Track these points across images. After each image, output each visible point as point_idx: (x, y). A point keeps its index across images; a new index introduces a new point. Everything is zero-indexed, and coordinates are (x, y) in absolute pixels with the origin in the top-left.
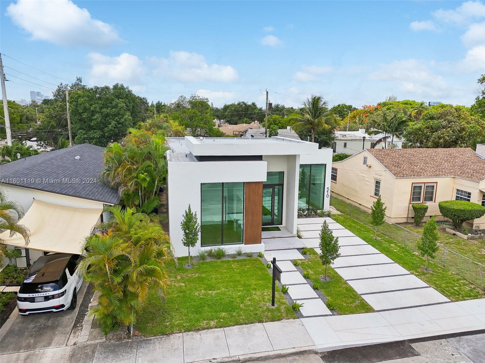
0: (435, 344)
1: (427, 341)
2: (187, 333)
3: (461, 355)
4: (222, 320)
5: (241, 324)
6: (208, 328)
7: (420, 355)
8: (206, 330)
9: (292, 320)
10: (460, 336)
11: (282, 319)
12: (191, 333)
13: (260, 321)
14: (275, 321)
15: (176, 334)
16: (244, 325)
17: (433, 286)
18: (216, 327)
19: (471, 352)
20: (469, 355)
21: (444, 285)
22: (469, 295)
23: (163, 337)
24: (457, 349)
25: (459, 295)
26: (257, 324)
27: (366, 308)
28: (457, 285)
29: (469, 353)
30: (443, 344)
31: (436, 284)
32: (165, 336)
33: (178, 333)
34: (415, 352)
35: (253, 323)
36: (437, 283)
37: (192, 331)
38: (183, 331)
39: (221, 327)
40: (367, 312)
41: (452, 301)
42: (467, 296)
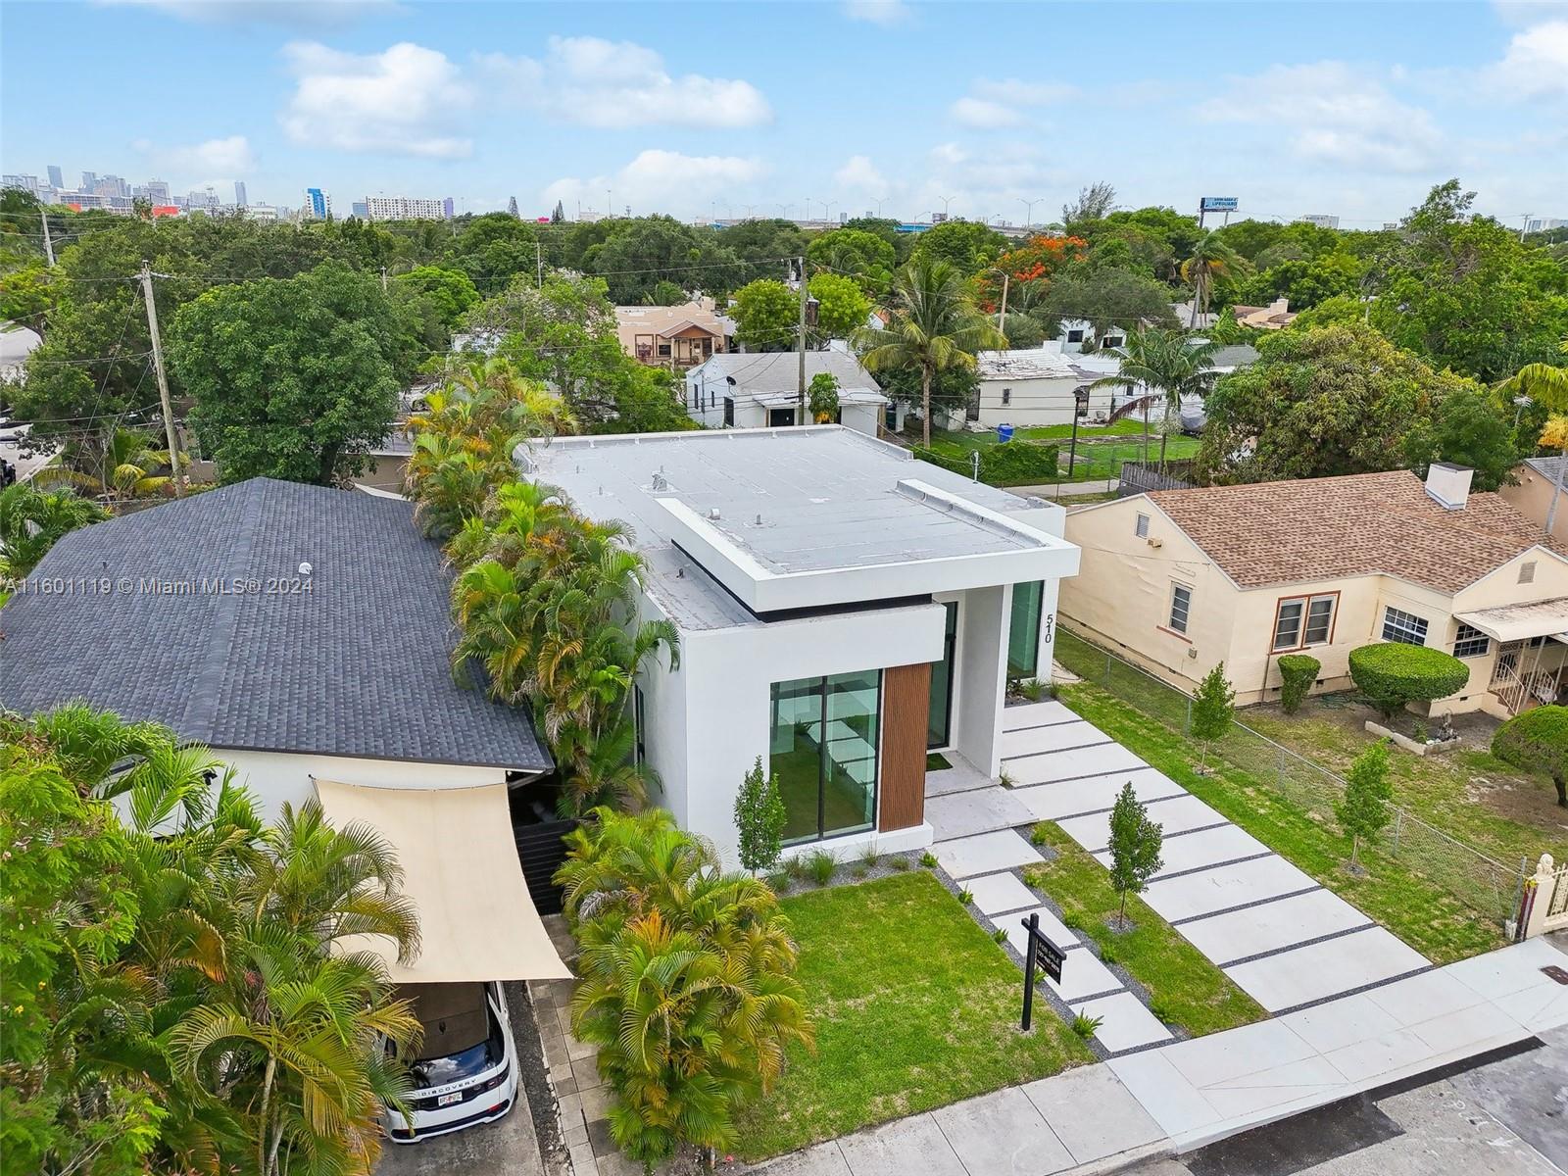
0: (1427, 1097)
1: (1409, 1090)
2: (848, 1138)
3: (1490, 1120)
4: (920, 1091)
5: (969, 1097)
6: (893, 1119)
7: (1402, 1133)
8: (890, 1125)
9: (1087, 1068)
10: (1475, 1067)
11: (1062, 1070)
12: (855, 1136)
13: (1014, 1083)
14: (1048, 1076)
15: (821, 1146)
16: (978, 1098)
17: (1382, 922)
18: (912, 1114)
19: (1509, 1108)
20: (1507, 1117)
21: (1406, 917)
22: (1469, 943)
23: (791, 1158)
24: (1479, 1105)
25: (1447, 945)
26: (1007, 1090)
27: (1245, 1010)
28: (1437, 913)
29: (1505, 1111)
30: (1446, 1094)
31: (1388, 914)
32: (794, 1155)
33: (823, 1142)
34: (1391, 1125)
35: (996, 1089)
36: (1389, 910)
37: (857, 1131)
38: (835, 1134)
39: (923, 1112)
40: (1253, 1022)
41: (1436, 966)
42: (1467, 947)
